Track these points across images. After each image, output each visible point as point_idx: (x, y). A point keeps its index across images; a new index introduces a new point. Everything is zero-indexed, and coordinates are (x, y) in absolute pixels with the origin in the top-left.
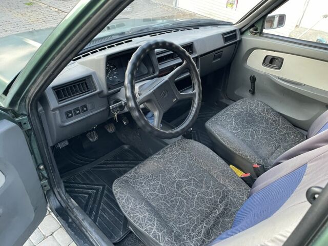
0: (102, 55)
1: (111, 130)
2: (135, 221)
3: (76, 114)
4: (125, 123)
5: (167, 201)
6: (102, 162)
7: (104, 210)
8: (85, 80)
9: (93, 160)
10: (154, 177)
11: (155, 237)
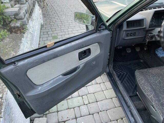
0: (153, 10)
1: (138, 50)
2: (143, 89)
3: (131, 35)
4: (145, 49)
5: (161, 88)
6: (128, 63)
7: (125, 82)
8: (140, 21)
9: (124, 61)
10: (157, 76)
11: (151, 99)
